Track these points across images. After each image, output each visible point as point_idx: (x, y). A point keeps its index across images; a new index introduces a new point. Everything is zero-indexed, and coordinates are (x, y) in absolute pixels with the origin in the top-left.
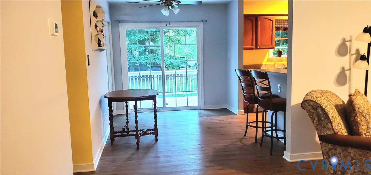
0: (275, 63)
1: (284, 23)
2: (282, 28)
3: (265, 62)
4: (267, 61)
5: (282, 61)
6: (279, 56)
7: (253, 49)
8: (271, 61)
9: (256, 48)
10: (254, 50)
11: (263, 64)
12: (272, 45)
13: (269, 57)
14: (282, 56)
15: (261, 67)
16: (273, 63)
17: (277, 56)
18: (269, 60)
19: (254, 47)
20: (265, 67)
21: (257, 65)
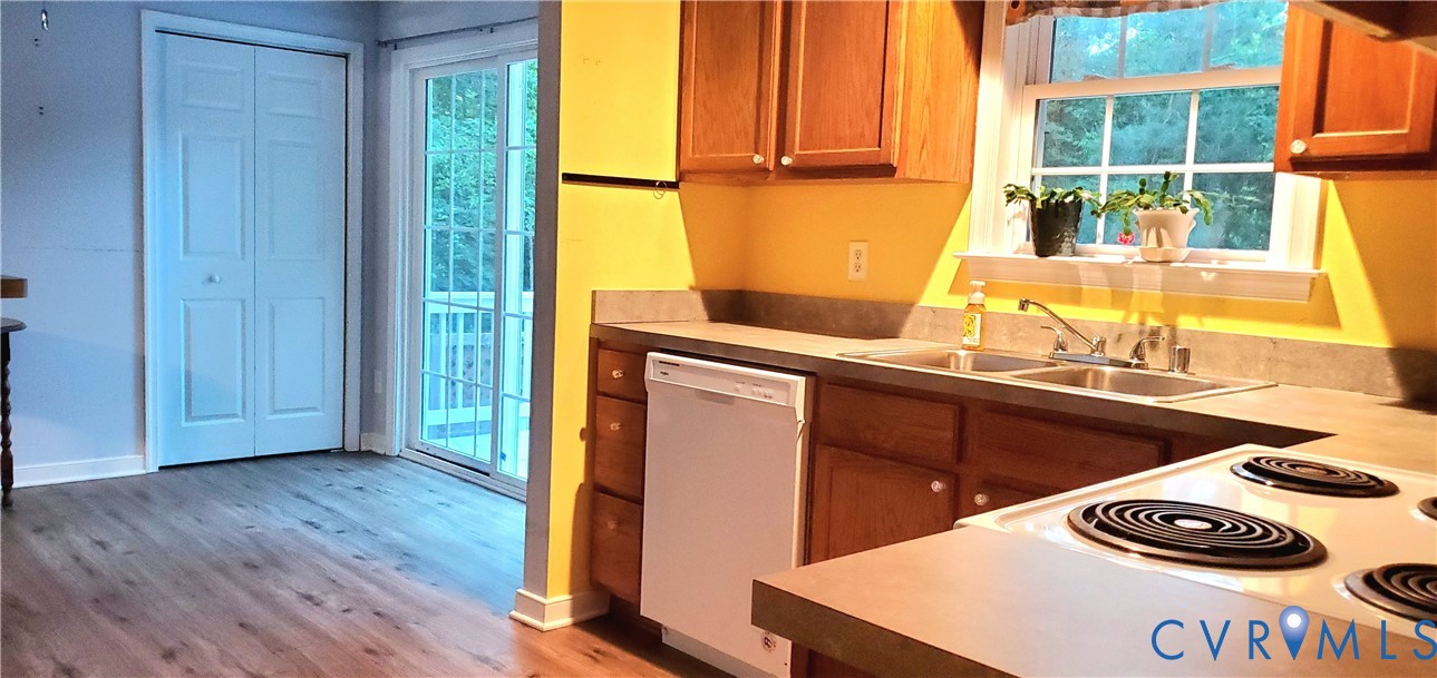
0: (970, 303)
3: (934, 294)
4: (957, 286)
12: (879, 143)
13: (967, 249)
15: (900, 323)
19: (758, 160)
20: (926, 330)
21: (879, 307)
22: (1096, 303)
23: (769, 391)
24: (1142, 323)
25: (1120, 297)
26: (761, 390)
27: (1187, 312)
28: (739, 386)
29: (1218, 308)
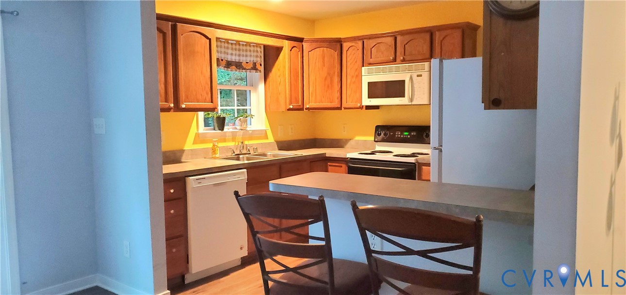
0: (214, 146)
1: (226, 51)
2: (222, 60)
3: (189, 146)
4: (195, 143)
5: (224, 141)
6: (220, 130)
7: (168, 110)
8: (203, 141)
9: (177, 108)
10: (172, 114)
11: (186, 148)
12: (212, 102)
13: (198, 131)
14: (226, 129)
15: (181, 156)
16: (210, 145)
17: (214, 129)
18: (199, 138)
19: (172, 105)
20: (190, 156)
21: (173, 152)
22: (229, 141)
23: (238, 176)
24: (238, 144)
25: (234, 140)
26: (236, 176)
27: (246, 140)
28: (229, 178)
29: (251, 138)
